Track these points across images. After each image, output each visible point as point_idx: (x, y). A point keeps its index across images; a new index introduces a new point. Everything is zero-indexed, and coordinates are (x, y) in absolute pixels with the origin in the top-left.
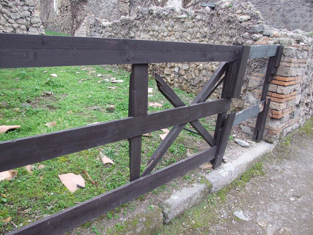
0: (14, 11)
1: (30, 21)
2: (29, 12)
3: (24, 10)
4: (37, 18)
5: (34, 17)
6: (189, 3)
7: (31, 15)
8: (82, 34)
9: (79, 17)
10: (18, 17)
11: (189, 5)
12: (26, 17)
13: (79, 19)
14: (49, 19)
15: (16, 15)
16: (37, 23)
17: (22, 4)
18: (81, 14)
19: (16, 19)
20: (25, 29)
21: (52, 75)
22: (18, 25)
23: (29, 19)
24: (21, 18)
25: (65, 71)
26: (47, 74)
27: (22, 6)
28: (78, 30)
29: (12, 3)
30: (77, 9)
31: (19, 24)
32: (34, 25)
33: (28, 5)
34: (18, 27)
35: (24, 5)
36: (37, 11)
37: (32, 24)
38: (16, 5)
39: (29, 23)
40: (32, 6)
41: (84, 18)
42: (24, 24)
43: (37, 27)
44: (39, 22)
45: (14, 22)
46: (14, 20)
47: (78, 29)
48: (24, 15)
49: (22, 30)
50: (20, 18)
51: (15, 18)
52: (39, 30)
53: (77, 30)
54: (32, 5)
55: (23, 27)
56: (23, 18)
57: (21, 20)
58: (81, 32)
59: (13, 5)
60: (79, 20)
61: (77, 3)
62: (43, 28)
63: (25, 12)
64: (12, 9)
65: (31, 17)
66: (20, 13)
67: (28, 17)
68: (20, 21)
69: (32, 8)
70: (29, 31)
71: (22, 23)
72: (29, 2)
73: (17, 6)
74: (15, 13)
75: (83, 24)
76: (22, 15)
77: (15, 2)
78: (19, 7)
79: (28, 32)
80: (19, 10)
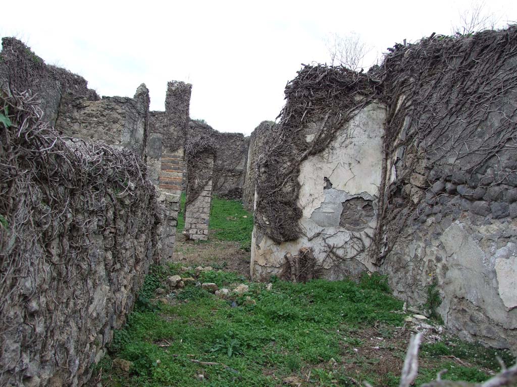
6: (394, 140)
8: (201, 211)
9: (196, 181)
11: (395, 144)
13: (196, 183)
18: (200, 175)
28: (194, 205)
30: (193, 167)
41: (207, 183)
47: (193, 203)
53: (191, 206)
58: (199, 208)
60: (196, 186)
61: (194, 156)
75: (204, 193)
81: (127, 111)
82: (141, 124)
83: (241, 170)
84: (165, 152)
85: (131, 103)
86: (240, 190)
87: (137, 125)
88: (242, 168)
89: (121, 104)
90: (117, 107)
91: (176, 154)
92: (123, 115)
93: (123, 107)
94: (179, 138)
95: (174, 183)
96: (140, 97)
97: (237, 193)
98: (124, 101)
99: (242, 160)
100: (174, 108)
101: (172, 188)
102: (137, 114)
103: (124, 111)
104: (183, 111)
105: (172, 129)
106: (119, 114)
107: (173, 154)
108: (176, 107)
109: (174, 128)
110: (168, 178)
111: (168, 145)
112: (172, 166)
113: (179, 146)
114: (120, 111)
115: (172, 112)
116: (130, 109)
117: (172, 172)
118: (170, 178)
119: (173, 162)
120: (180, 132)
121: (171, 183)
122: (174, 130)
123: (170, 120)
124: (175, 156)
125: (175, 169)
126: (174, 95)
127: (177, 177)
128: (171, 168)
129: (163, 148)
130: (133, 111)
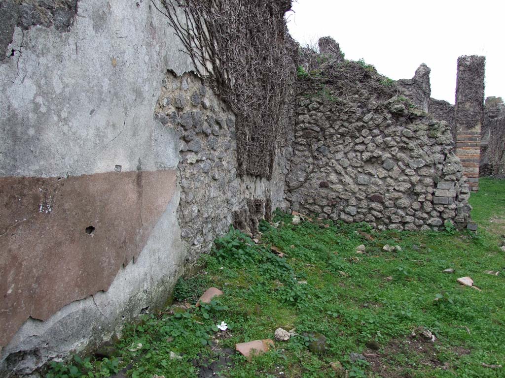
0: (416, 156)
1: (442, 170)
2: (442, 156)
3: (433, 153)
4: (456, 165)
5: (450, 163)
7: (445, 160)
10: (422, 165)
12: (435, 164)
14: (502, 160)
15: (419, 162)
16: (454, 173)
17: (432, 143)
19: (417, 168)
20: (431, 184)
21: (461, 280)
22: (419, 178)
23: (440, 166)
24: (426, 166)
25: (497, 274)
26: (451, 277)
27: (431, 146)
29: (416, 143)
31: (421, 176)
32: (447, 177)
33: (442, 144)
34: (420, 181)
35: (434, 145)
36: (476, 149)
37: (445, 175)
38: (421, 146)
39: (439, 173)
40: (449, 145)
42: (429, 176)
43: (453, 180)
44: (458, 171)
45: (414, 173)
46: (414, 170)
48: (431, 161)
49: (426, 186)
50: (424, 166)
51: (416, 166)
52: (457, 185)
54: (448, 142)
55: (428, 181)
56: (430, 167)
57: (426, 169)
59: (417, 145)
62: (465, 182)
63: (434, 155)
64: (414, 152)
65: (444, 162)
66: (427, 157)
67: (440, 163)
68: (424, 171)
69: (448, 148)
70: (438, 187)
71: (427, 175)
72: (445, 138)
73: (423, 147)
74: (418, 158)
76: (428, 161)
77: (420, 141)
78: (426, 148)
79: (435, 190)
80: (426, 154)
81: (414, 93)
82: (426, 104)
83: (485, 145)
84: (460, 129)
85: (418, 84)
86: (489, 167)
87: (423, 105)
88: (486, 143)
89: (408, 86)
90: (404, 89)
91: (473, 130)
92: (411, 97)
93: (410, 89)
94: (476, 114)
95: (471, 160)
96: (425, 77)
97: (487, 169)
98: (411, 83)
99: (486, 134)
100: (469, 83)
101: (470, 166)
102: (423, 95)
103: (411, 93)
104: (479, 85)
105: (468, 105)
106: (407, 96)
107: (469, 131)
108: (472, 82)
109: (469, 104)
110: (465, 155)
111: (464, 122)
112: (469, 144)
113: (476, 122)
114: (407, 93)
115: (466, 88)
116: (416, 90)
117: (469, 149)
118: (467, 156)
119: (470, 139)
120: (477, 108)
121: (469, 160)
122: (470, 106)
123: (466, 96)
124: (472, 133)
125: (473, 146)
126: (469, 70)
127: (475, 154)
128: (467, 146)
129: (458, 125)
130: (420, 91)
